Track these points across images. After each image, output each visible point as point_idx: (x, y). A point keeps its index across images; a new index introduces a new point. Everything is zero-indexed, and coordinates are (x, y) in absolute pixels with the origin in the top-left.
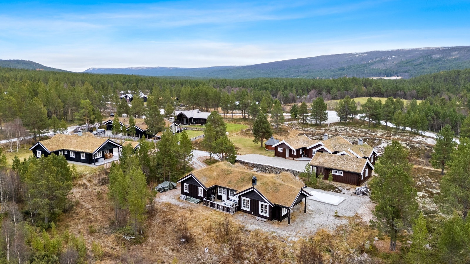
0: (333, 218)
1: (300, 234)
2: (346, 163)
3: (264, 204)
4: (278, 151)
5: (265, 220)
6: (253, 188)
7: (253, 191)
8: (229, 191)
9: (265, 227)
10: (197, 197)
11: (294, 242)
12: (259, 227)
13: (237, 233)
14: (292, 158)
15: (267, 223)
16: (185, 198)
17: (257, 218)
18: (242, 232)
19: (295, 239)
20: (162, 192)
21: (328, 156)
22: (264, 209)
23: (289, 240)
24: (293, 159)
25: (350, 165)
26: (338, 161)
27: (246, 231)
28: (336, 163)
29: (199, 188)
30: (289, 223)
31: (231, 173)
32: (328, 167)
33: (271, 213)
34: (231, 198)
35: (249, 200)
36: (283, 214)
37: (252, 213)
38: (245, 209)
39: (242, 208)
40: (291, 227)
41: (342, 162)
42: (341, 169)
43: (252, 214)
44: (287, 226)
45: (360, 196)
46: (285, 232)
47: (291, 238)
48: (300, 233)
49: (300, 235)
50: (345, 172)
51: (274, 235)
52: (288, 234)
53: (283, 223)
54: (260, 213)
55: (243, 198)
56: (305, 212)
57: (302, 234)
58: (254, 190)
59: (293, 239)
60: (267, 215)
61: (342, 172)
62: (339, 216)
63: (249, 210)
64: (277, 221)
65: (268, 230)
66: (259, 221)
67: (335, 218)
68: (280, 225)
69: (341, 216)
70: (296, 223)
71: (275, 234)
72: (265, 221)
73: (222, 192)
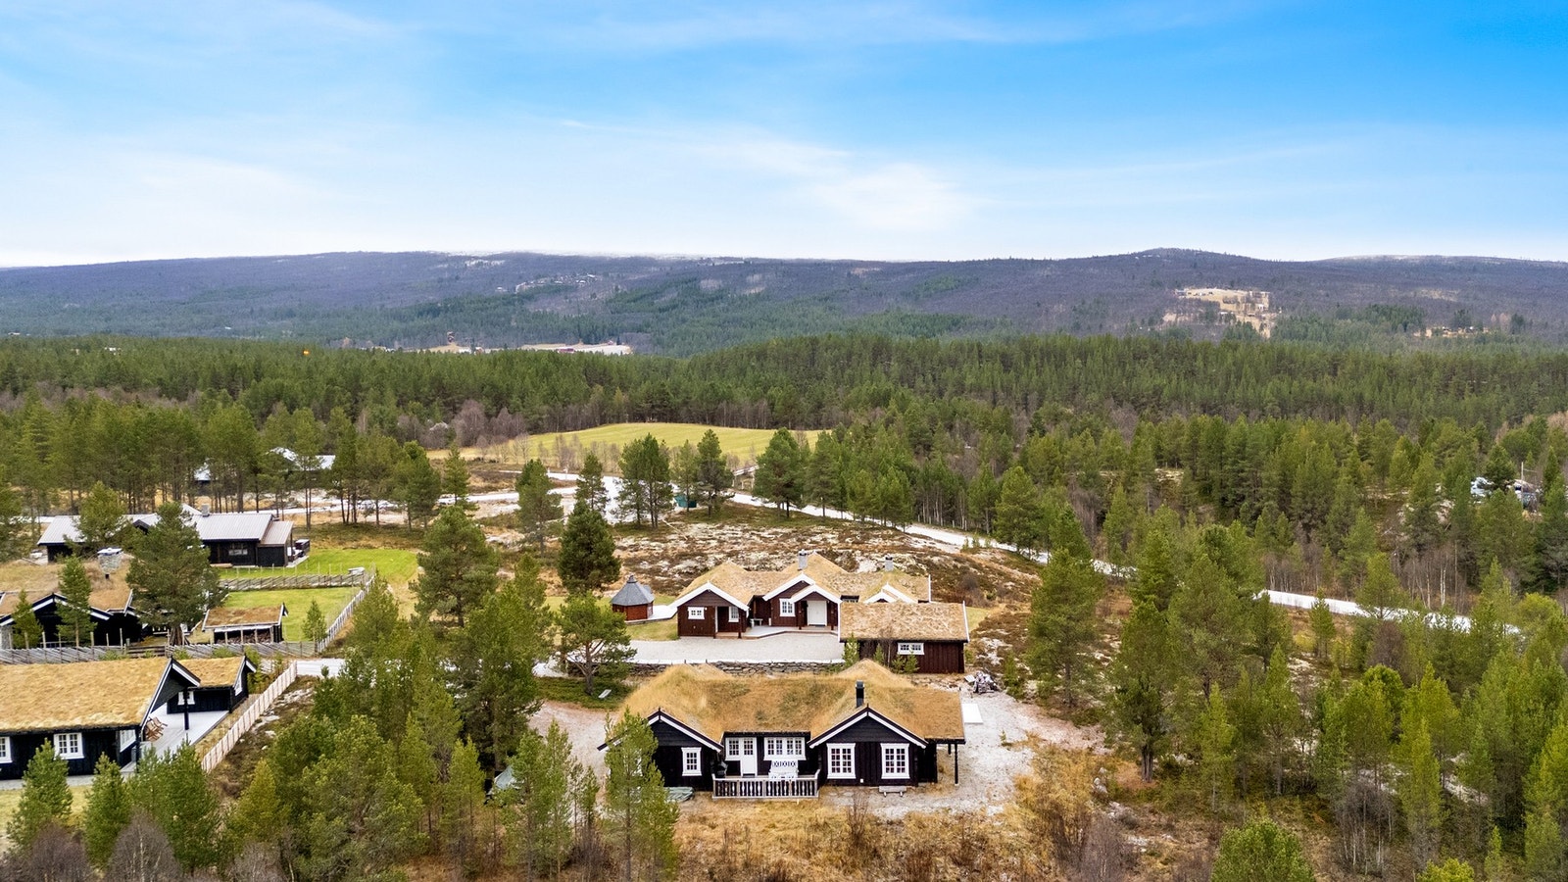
0: (1008, 750)
2: (924, 619)
3: (895, 746)
4: (691, 617)
5: (903, 788)
6: (868, 710)
7: (868, 718)
8: (766, 740)
9: (918, 804)
10: (675, 780)
11: (1001, 816)
12: (911, 807)
14: (737, 634)
15: (916, 795)
17: (882, 788)
18: (886, 829)
19: (997, 810)
22: (895, 761)
23: (990, 814)
24: (740, 637)
25: (936, 624)
26: (904, 618)
27: (890, 824)
29: (687, 751)
30: (957, 781)
31: (749, 690)
32: (885, 638)
33: (915, 767)
34: (773, 761)
35: (853, 746)
37: (862, 781)
38: (840, 775)
39: (831, 775)
40: (965, 788)
41: (914, 619)
42: (918, 637)
43: (862, 785)
45: (988, 694)
47: (988, 810)
48: (994, 796)
49: (998, 799)
50: (929, 644)
51: (952, 813)
52: (976, 804)
53: (941, 785)
54: (885, 776)
55: (831, 747)
57: (998, 796)
58: (871, 715)
59: (994, 810)
60: (908, 775)
61: (922, 645)
62: (1010, 745)
63: (852, 775)
64: (929, 784)
65: (932, 808)
66: (890, 796)
69: (1014, 743)
71: (954, 811)
72: (899, 792)
73: (741, 749)
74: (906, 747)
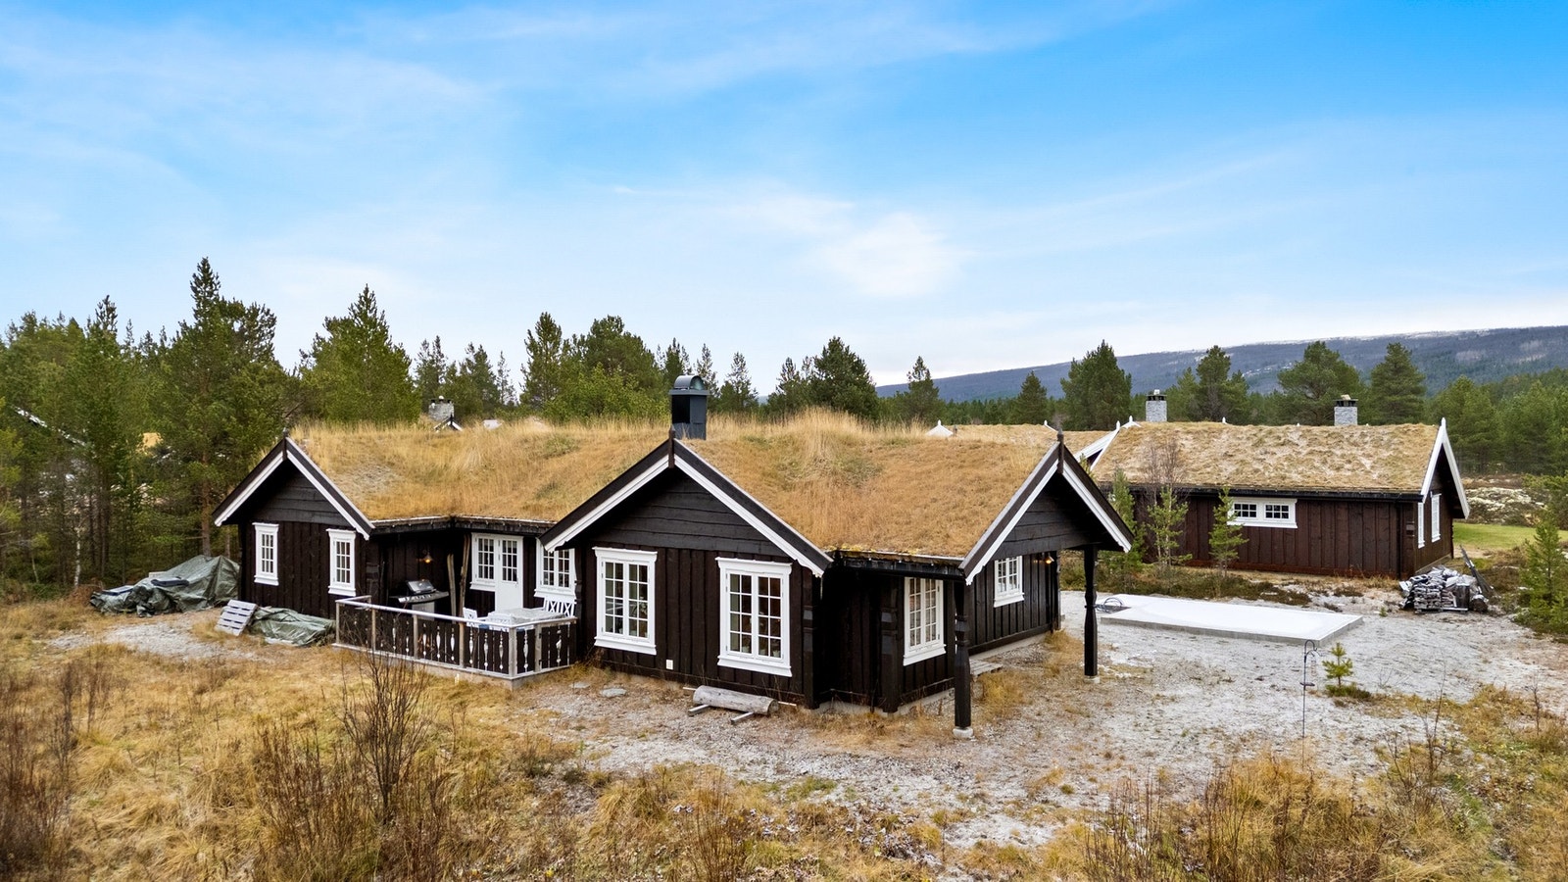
0: (1328, 704)
1: (1062, 799)
2: (1311, 453)
3: (756, 570)
5: (762, 703)
6: (670, 448)
7: (673, 475)
8: (541, 547)
9: (749, 754)
10: (320, 603)
11: (1011, 856)
12: (701, 753)
13: (483, 795)
15: (777, 730)
16: (244, 620)
17: (704, 694)
18: (534, 792)
19: (1015, 835)
20: (152, 611)
21: (1190, 436)
22: (755, 615)
23: (965, 839)
25: (1339, 461)
26: (1257, 451)
27: (573, 778)
28: (1249, 459)
29: (336, 536)
30: (963, 720)
32: (1199, 484)
33: (808, 641)
35: (649, 559)
36: (913, 655)
37: (670, 664)
38: (625, 641)
39: (601, 637)
40: (979, 747)
41: (1285, 451)
43: (670, 676)
44: (947, 740)
45: (1443, 615)
46: (927, 782)
47: (977, 826)
48: (1067, 790)
49: (1071, 804)
50: (1310, 501)
51: (817, 799)
52: (951, 797)
53: (910, 725)
54: (729, 658)
55: (604, 555)
56: (1090, 669)
57: (1091, 795)
58: (681, 463)
59: (1002, 830)
60: (780, 666)
61: (1292, 506)
62: (1361, 696)
63: (647, 645)
64: (857, 712)
65: (769, 772)
66: (707, 718)
67: (1339, 704)
68: (881, 731)
69: (1381, 699)
70: (1020, 725)
71: (832, 797)
72: (757, 716)
73: (498, 566)
74: (782, 572)
